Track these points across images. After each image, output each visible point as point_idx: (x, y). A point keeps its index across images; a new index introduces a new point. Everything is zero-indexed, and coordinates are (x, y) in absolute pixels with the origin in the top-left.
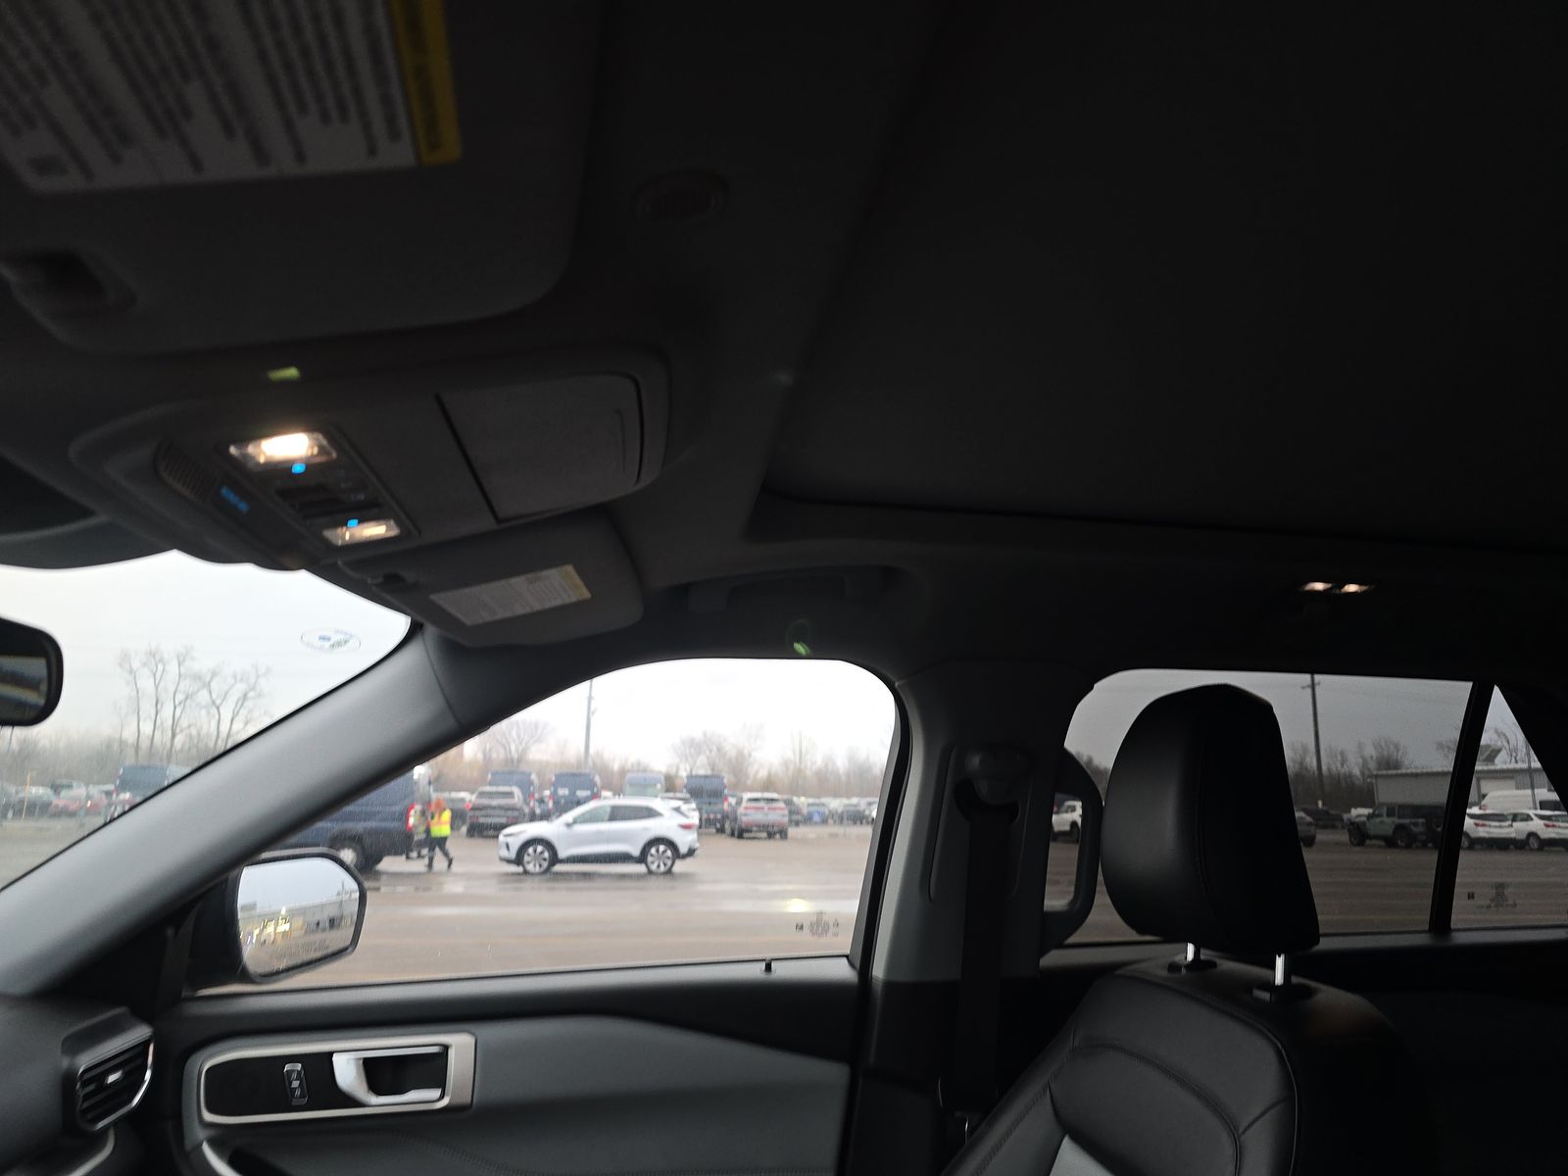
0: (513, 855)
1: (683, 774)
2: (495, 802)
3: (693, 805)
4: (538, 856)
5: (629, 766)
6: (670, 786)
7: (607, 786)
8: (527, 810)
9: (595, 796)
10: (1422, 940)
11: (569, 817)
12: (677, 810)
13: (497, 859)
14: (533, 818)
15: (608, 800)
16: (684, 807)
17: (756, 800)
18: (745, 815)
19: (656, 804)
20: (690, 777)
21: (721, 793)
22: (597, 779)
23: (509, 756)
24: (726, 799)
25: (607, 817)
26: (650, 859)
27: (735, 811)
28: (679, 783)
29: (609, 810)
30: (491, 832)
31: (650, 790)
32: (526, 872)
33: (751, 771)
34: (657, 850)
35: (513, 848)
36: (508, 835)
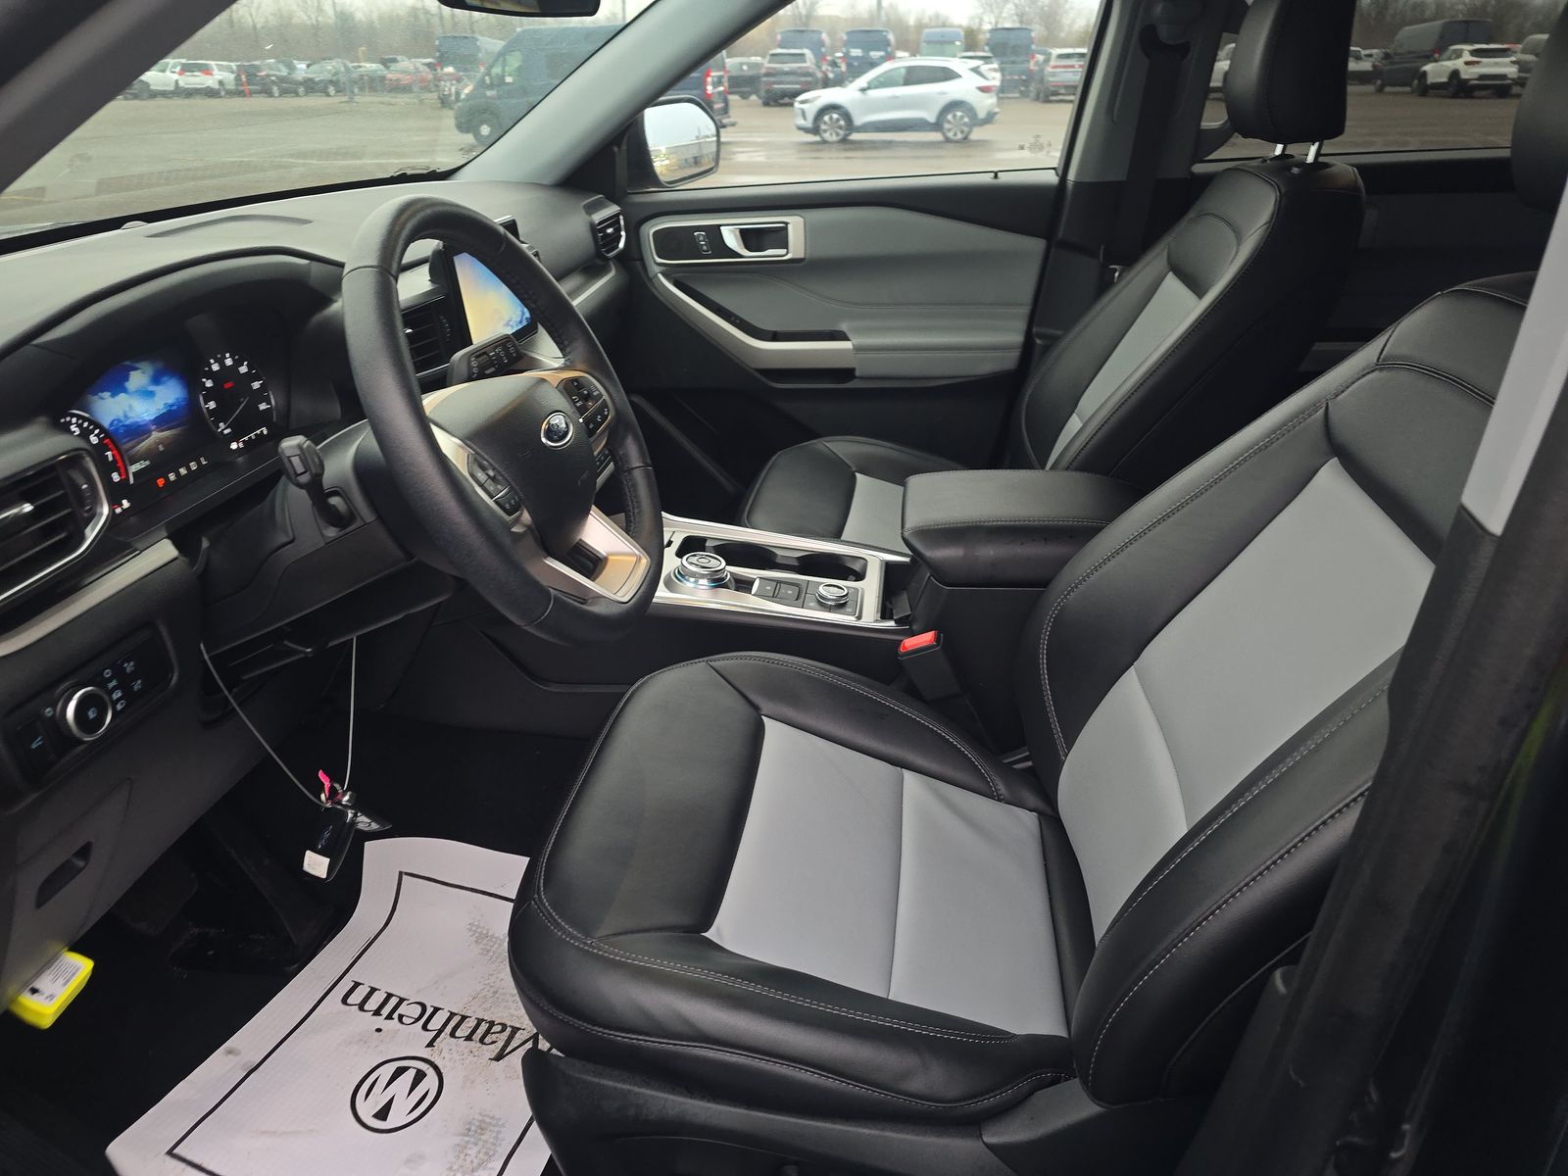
0: (809, 124)
1: (987, 27)
2: (787, 67)
3: (995, 66)
4: (834, 123)
5: (926, 20)
6: (971, 41)
7: (903, 45)
8: (819, 75)
9: (890, 57)
11: (863, 81)
12: (976, 70)
13: (794, 128)
14: (826, 83)
15: (904, 61)
16: (984, 68)
17: (1068, 56)
18: (1053, 75)
19: (954, 64)
20: (994, 30)
21: (1028, 47)
22: (891, 37)
23: (796, 13)
24: (1033, 57)
25: (902, 82)
26: (947, 126)
27: (1042, 70)
28: (983, 37)
29: (903, 71)
30: (787, 100)
31: (948, 48)
32: (824, 142)
33: (1066, 21)
34: (955, 116)
35: (811, 117)
36: (802, 102)
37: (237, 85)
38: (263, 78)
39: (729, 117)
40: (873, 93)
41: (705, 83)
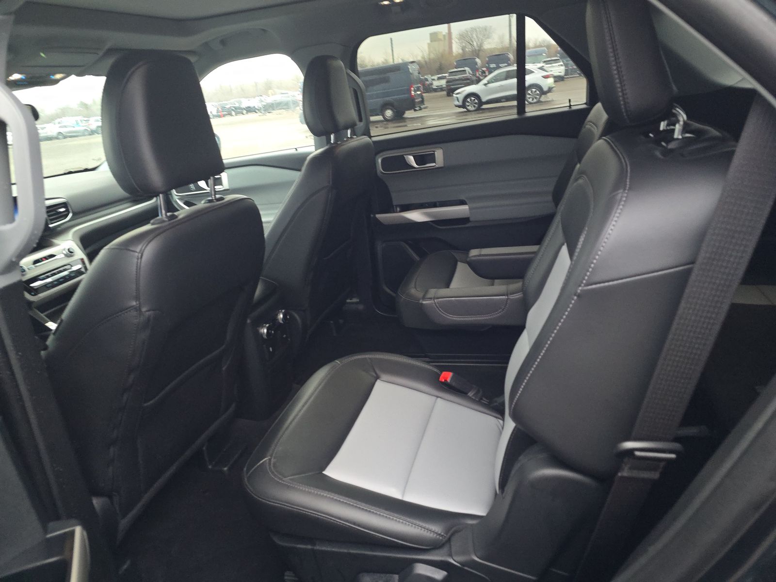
0: (460, 103)
2: (457, 77)
4: (472, 102)
8: (470, 80)
10: (515, 116)
11: (486, 80)
12: (541, 68)
13: (454, 106)
25: (503, 78)
29: (505, 74)
32: (469, 111)
34: (532, 91)
35: (461, 100)
36: (457, 94)
37: (217, 112)
38: (228, 109)
39: (424, 104)
40: (491, 85)
41: (411, 91)
